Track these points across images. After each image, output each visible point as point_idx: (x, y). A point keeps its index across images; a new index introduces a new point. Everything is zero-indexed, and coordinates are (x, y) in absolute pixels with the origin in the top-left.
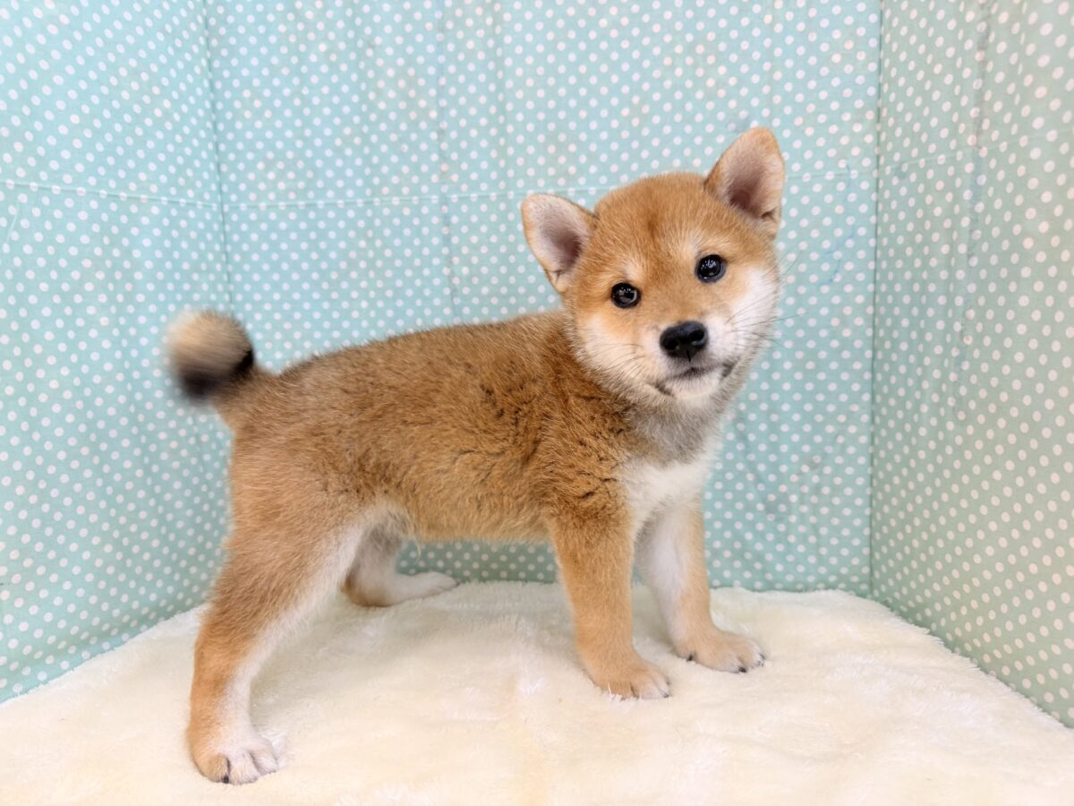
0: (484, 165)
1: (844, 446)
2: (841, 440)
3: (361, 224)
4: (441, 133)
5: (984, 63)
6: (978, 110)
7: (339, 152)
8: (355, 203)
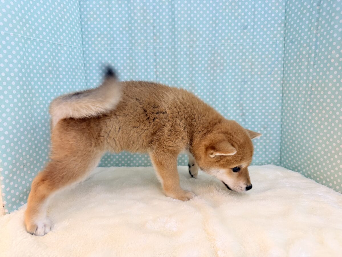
0: (167, 37)
1: (274, 122)
2: (273, 120)
3: (128, 55)
4: (154, 27)
5: (319, 10)
6: (317, 23)
7: (121, 32)
8: (126, 48)
